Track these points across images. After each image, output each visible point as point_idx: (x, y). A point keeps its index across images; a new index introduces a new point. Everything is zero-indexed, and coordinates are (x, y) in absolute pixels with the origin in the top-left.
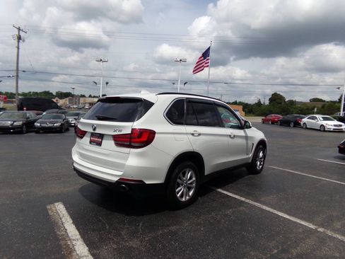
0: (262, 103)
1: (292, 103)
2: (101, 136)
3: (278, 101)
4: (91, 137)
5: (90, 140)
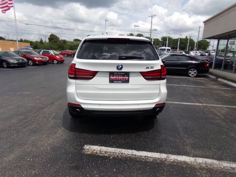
0: (44, 41)
1: (65, 41)
2: (127, 74)
3: (55, 40)
4: (110, 76)
5: (110, 79)
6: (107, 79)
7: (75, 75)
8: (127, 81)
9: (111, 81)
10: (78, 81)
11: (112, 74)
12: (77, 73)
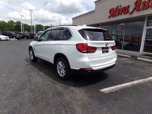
2: (108, 48)
4: (102, 50)
5: (102, 51)
6: (101, 51)
7: (87, 50)
8: (108, 52)
9: (103, 52)
10: (89, 54)
11: (103, 48)
12: (88, 49)
